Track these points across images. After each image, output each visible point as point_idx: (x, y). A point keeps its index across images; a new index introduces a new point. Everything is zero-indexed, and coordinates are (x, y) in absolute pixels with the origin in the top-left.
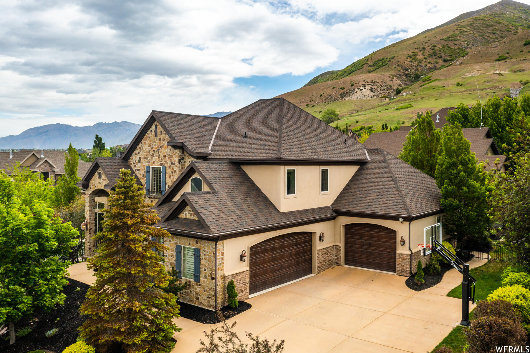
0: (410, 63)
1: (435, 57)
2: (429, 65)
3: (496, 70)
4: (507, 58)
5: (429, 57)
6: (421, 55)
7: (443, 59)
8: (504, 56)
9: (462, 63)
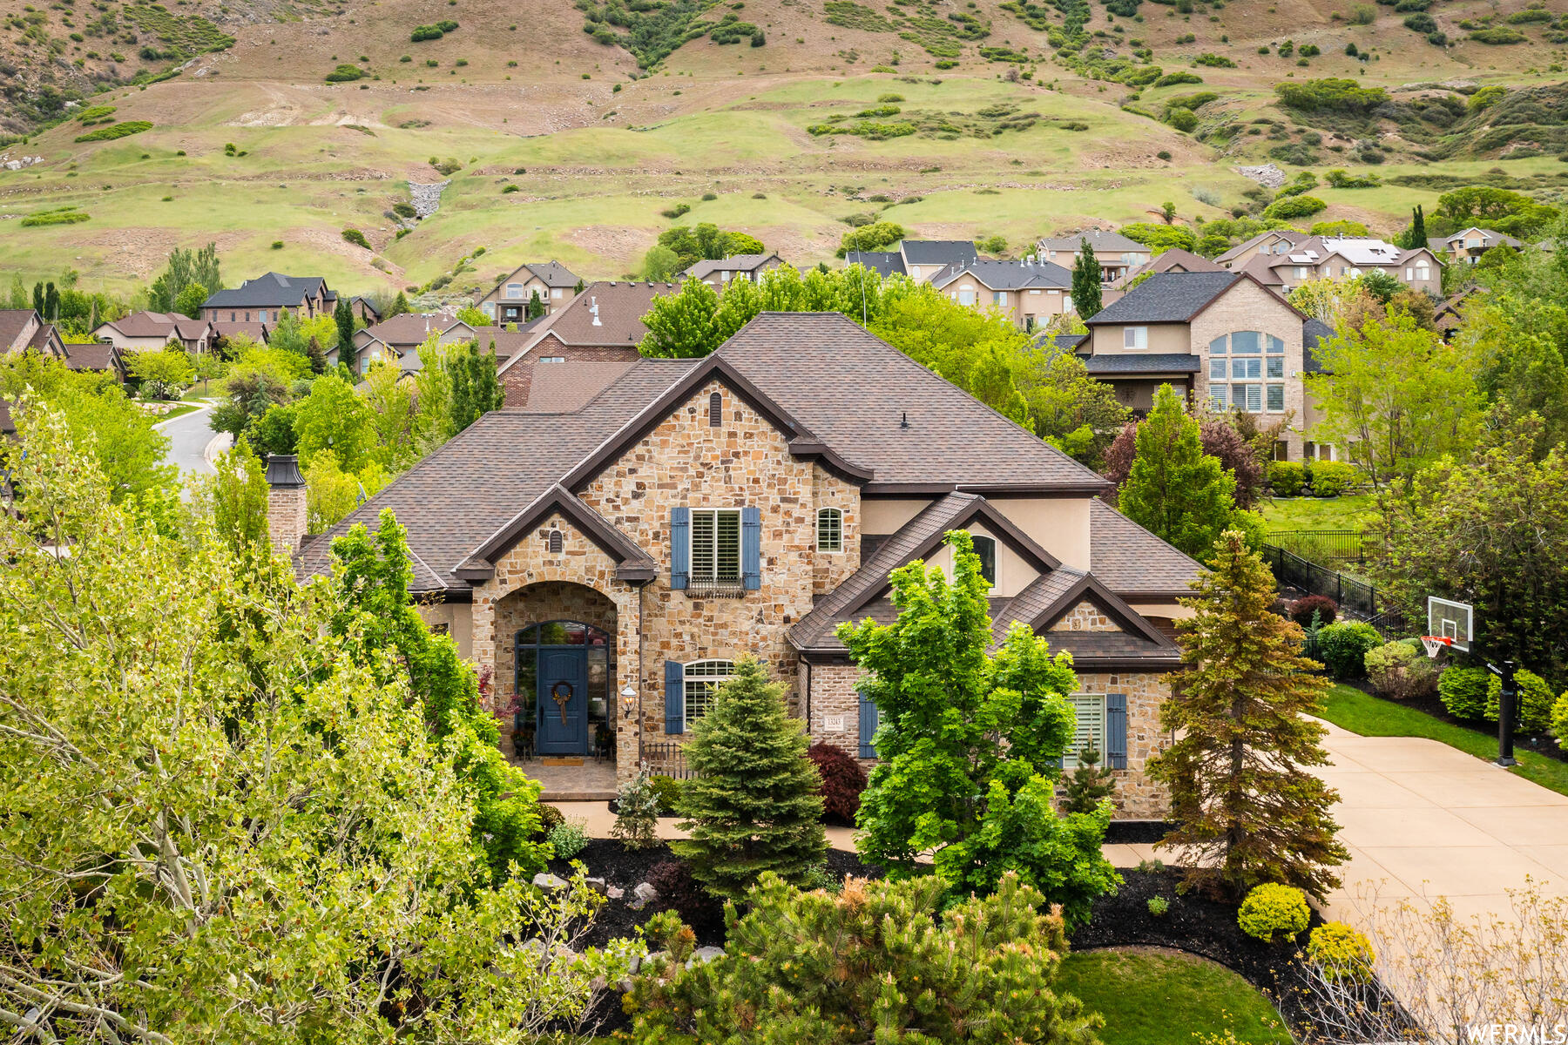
0: (19, 49)
1: (111, 38)
2: (90, 64)
3: (343, 113)
4: (363, 74)
5: (90, 34)
6: (59, 26)
7: (139, 48)
8: (352, 68)
9: (215, 73)
